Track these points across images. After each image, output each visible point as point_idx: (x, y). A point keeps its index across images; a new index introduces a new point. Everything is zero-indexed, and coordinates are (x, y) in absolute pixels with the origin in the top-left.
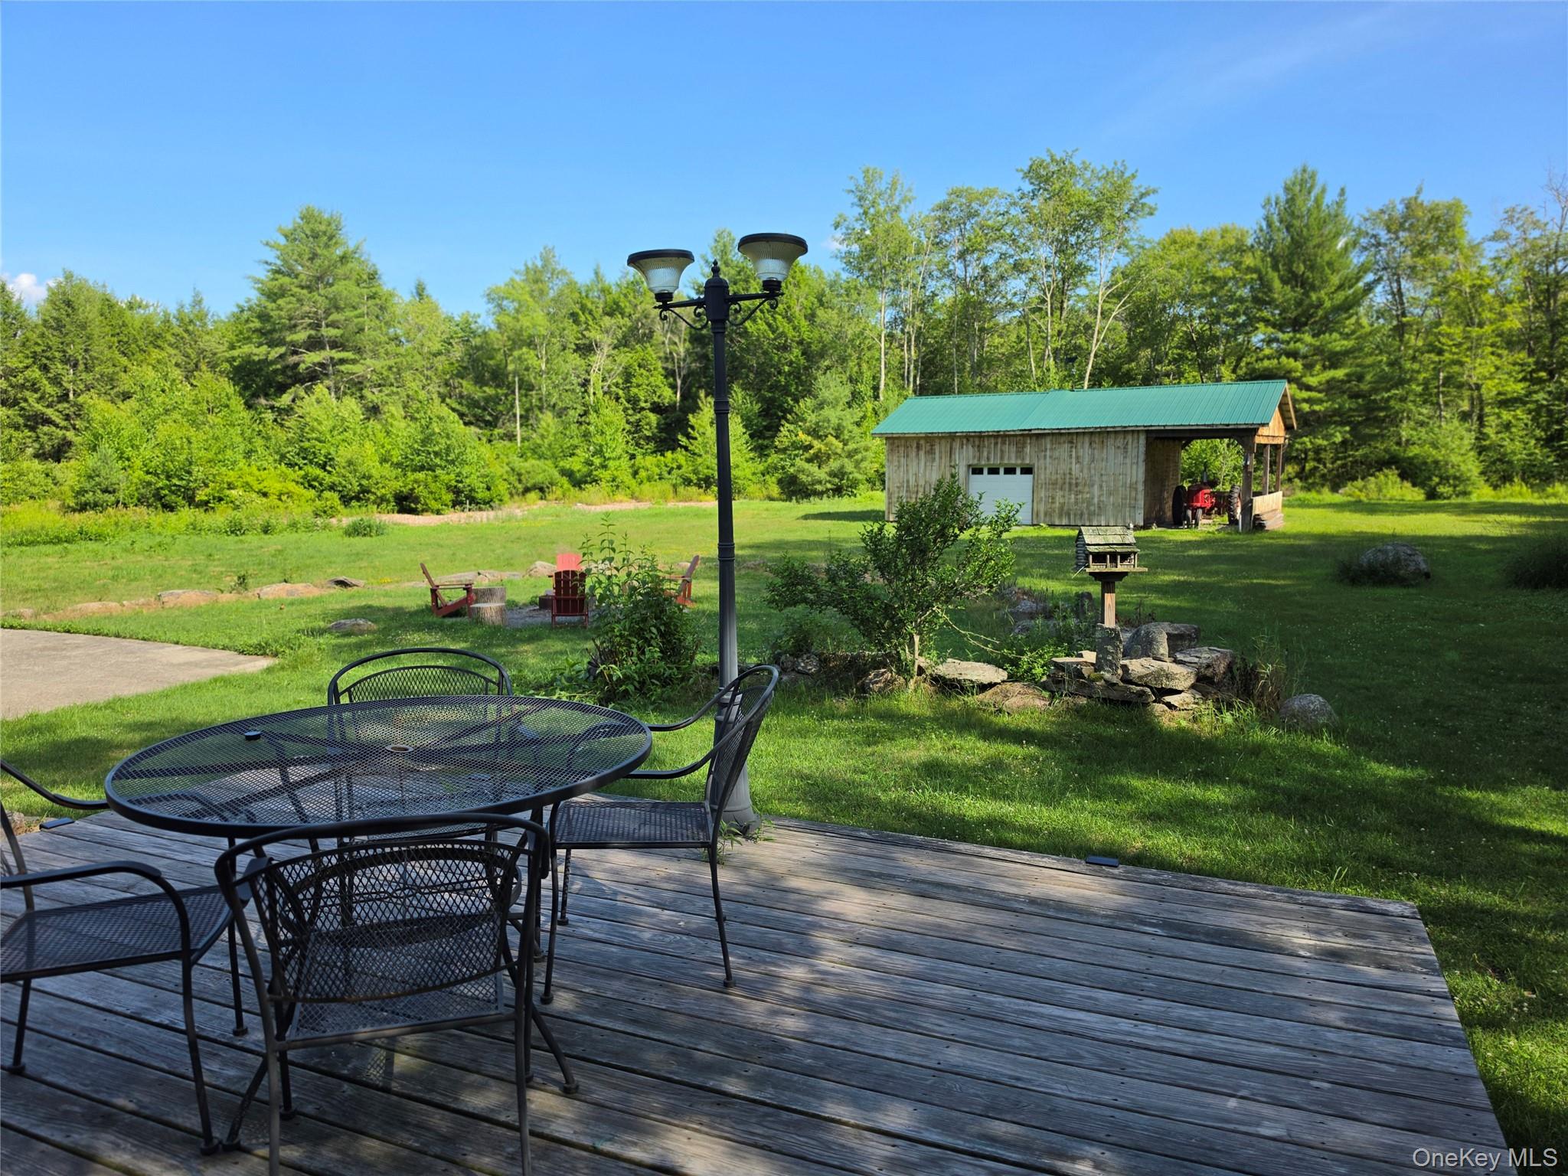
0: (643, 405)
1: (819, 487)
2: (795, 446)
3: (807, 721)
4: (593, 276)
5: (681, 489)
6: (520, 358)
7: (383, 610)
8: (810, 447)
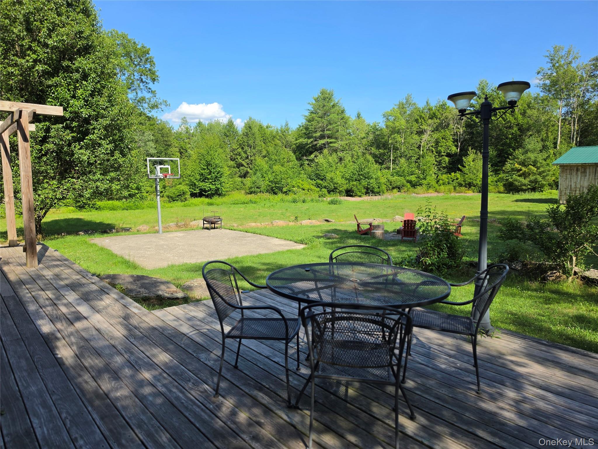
0: (443, 154)
1: (524, 187)
2: (513, 170)
3: (515, 290)
4: (425, 104)
5: (457, 188)
6: (394, 138)
7: (340, 231)
8: (521, 170)
